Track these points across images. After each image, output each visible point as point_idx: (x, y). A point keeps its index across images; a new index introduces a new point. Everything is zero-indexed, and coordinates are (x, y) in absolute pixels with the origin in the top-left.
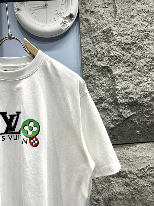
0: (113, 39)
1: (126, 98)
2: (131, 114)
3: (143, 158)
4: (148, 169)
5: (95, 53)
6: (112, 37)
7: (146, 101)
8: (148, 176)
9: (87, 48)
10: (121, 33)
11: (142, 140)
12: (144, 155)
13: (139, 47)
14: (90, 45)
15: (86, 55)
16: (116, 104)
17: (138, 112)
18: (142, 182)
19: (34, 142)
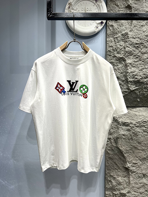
0: (128, 40)
1: (133, 78)
2: (135, 88)
3: (140, 116)
4: (142, 122)
5: (115, 49)
6: (128, 39)
7: (145, 81)
8: (142, 126)
9: (111, 44)
10: (134, 36)
11: (140, 105)
12: (141, 114)
13: (145, 46)
14: (113, 43)
15: (110, 49)
16: (127, 81)
17: (139, 87)
18: (138, 130)
19: (85, 96)
